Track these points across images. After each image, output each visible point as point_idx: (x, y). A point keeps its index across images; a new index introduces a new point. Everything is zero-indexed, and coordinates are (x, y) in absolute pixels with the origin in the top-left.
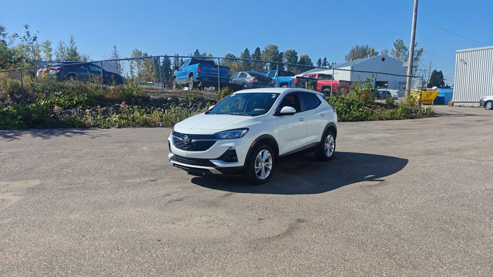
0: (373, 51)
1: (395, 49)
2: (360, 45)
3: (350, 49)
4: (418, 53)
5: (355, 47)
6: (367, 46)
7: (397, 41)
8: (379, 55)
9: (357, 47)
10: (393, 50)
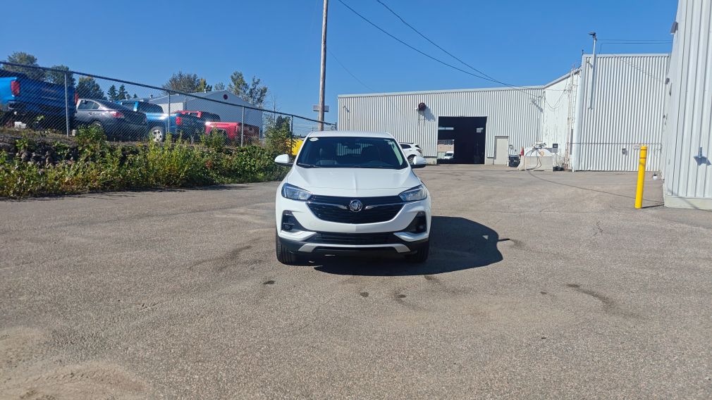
0: (205, 84)
1: (233, 84)
2: (185, 73)
3: (171, 77)
4: (261, 93)
5: (177, 74)
6: (195, 75)
7: (235, 74)
8: (213, 90)
9: (181, 76)
10: (230, 86)
